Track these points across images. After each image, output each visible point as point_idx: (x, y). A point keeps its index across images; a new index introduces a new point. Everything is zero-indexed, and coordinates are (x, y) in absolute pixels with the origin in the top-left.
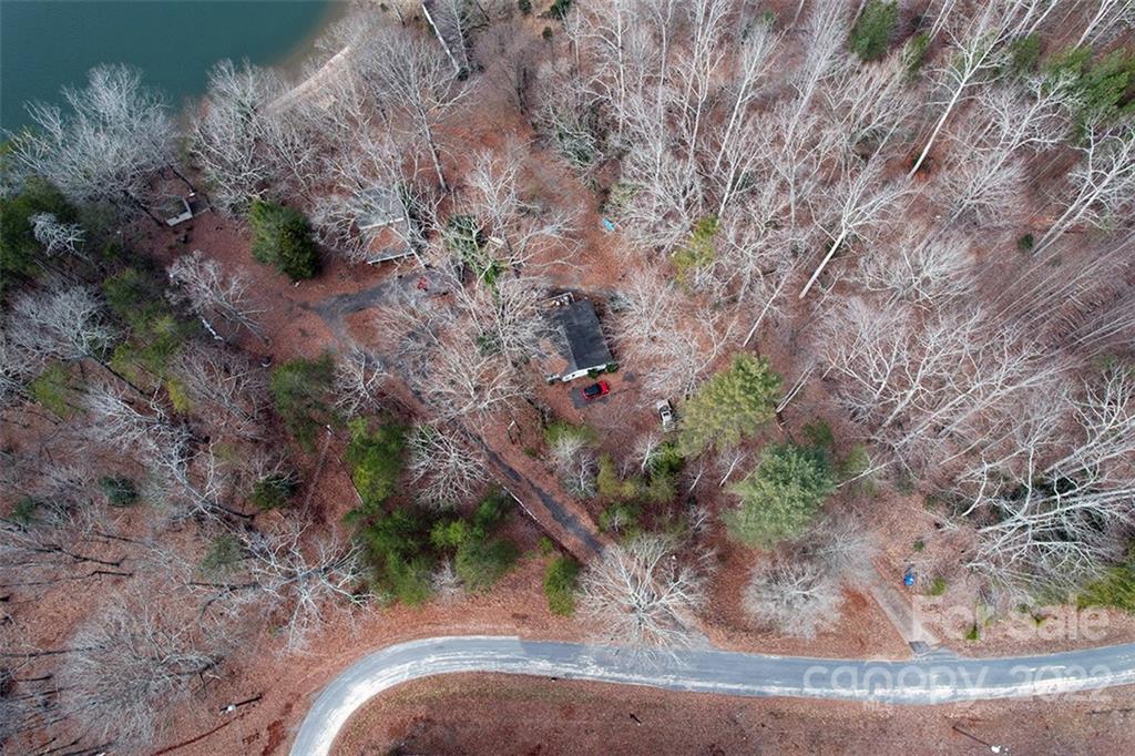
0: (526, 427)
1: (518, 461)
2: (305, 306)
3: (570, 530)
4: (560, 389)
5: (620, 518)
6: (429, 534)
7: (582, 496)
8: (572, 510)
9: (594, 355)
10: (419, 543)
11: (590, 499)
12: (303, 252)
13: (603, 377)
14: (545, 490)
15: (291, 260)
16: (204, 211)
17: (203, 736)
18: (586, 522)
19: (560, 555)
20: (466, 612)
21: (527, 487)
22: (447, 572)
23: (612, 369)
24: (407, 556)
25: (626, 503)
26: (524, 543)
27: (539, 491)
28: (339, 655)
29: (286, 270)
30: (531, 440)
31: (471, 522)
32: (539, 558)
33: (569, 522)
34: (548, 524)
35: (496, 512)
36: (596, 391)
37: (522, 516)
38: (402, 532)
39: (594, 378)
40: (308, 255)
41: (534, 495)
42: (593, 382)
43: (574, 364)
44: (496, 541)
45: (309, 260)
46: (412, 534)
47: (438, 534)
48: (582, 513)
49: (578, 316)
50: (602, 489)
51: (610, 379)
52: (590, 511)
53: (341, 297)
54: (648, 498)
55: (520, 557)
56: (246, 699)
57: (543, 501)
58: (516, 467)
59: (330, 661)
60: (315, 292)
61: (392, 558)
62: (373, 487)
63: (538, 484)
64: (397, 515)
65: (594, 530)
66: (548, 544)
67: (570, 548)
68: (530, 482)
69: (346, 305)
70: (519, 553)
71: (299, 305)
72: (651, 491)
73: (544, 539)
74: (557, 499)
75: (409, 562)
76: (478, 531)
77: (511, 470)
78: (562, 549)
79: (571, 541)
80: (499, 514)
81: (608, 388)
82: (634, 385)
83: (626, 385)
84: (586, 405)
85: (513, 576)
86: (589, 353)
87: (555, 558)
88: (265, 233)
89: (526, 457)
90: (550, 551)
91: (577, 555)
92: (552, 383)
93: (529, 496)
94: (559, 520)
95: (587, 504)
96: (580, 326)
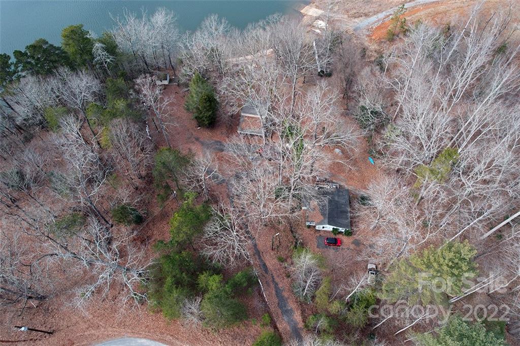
0: (284, 244)
1: (271, 261)
2: (197, 139)
3: (285, 318)
4: (312, 232)
5: (323, 323)
6: (197, 276)
7: (302, 299)
8: (292, 305)
9: (340, 221)
10: (190, 279)
11: (306, 304)
12: (208, 111)
13: (340, 236)
14: (280, 285)
15: (201, 113)
16: (175, 84)
17: (9, 341)
18: (297, 317)
19: (272, 330)
20: (197, 339)
21: (269, 279)
22: (197, 304)
23: (349, 234)
24: (178, 283)
25: (329, 315)
26: (253, 313)
27: (277, 284)
28: (110, 329)
29: (196, 118)
30: (283, 253)
31: (225, 280)
32: (258, 326)
33: (288, 312)
34: (273, 308)
35: (244, 282)
36: (334, 242)
37: (260, 294)
38: (182, 266)
39: (335, 234)
40: (210, 113)
41: (272, 286)
42: (333, 236)
43: (326, 220)
44: (235, 300)
45: (210, 116)
46: (188, 272)
47: (203, 278)
48: (297, 309)
49: (339, 196)
50: (317, 299)
51: (345, 239)
52: (303, 312)
53: (217, 142)
54: (345, 319)
55: (247, 320)
56: (43, 329)
57: (276, 292)
58: (268, 264)
59: (103, 329)
60: (206, 135)
61: (169, 280)
62: (179, 230)
63: (277, 280)
64: (184, 253)
65: (301, 325)
66: (267, 319)
67: (280, 330)
68: (273, 277)
69: (217, 147)
70: (247, 317)
71: (194, 138)
72: (350, 315)
73: (266, 315)
74: (286, 294)
75: (177, 288)
76: (228, 289)
77: (265, 265)
78: (275, 327)
79: (283, 325)
80: (245, 285)
81: (341, 244)
82: (358, 249)
83: (352, 246)
84: (323, 248)
85: (237, 330)
86: (338, 218)
87: (267, 331)
88: (195, 93)
89: (276, 261)
90: (267, 325)
91: (284, 336)
92: (309, 227)
93: (268, 285)
94: (281, 308)
95: (302, 305)
96: (337, 201)
